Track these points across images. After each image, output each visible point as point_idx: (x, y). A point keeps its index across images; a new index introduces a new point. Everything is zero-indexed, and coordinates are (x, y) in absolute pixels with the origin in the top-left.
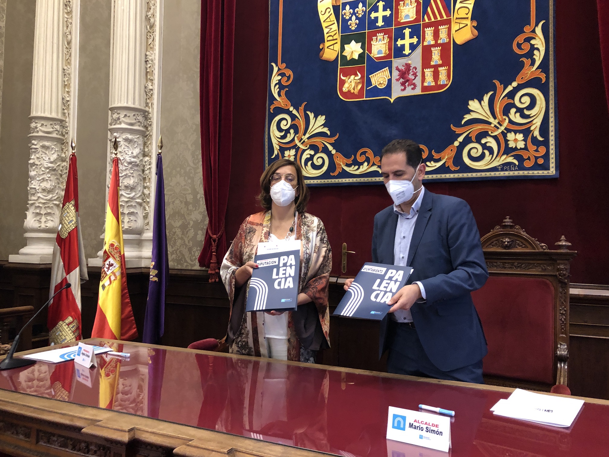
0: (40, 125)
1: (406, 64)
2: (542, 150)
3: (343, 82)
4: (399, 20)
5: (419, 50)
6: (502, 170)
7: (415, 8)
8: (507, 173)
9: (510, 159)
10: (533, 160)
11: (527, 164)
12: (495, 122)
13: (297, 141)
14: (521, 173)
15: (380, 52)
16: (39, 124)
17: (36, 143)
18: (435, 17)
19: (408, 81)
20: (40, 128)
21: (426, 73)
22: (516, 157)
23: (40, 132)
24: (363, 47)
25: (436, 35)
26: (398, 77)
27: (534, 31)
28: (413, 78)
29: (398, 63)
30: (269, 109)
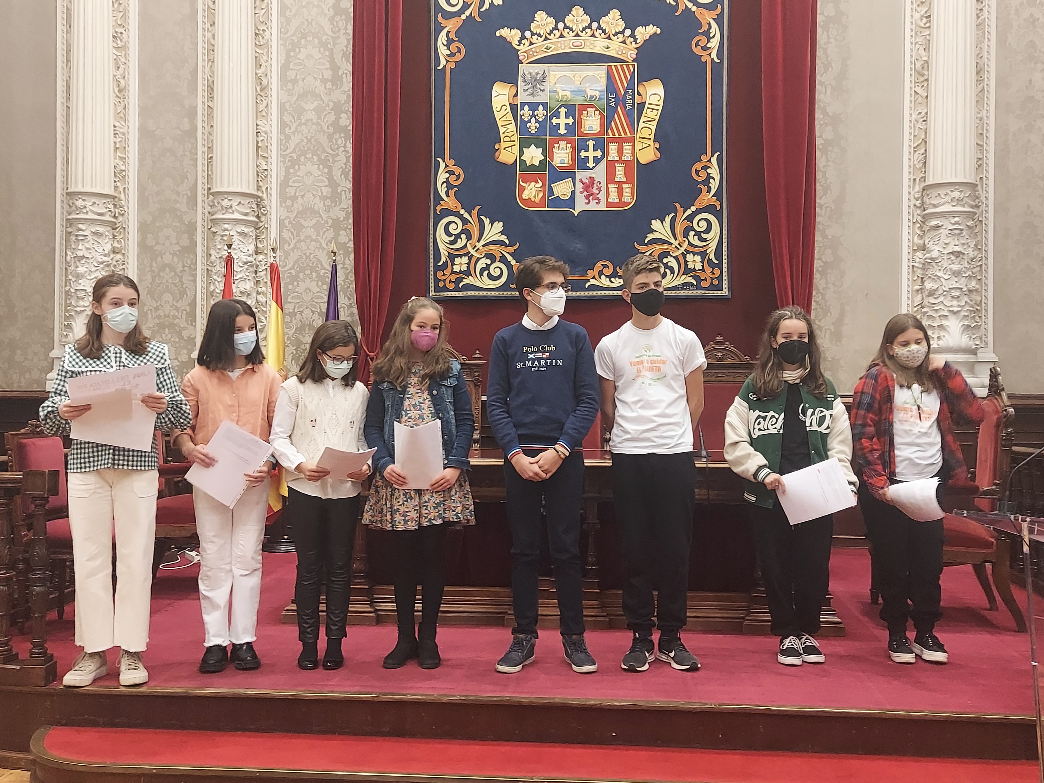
0: (91, 204)
1: (590, 177)
2: (717, 272)
3: (522, 189)
4: (582, 130)
5: (603, 164)
6: (682, 289)
7: (599, 120)
8: (686, 292)
9: (690, 279)
10: (709, 280)
11: (704, 284)
12: (676, 243)
13: (469, 248)
14: (699, 292)
15: (562, 161)
16: (89, 202)
17: (84, 228)
18: (619, 133)
19: (592, 194)
20: (90, 207)
21: (610, 189)
22: (694, 277)
23: (90, 213)
24: (544, 153)
25: (620, 151)
26: (582, 190)
27: (710, 161)
28: (598, 192)
29: (581, 175)
30: (435, 210)
